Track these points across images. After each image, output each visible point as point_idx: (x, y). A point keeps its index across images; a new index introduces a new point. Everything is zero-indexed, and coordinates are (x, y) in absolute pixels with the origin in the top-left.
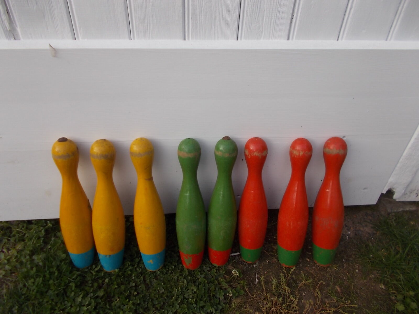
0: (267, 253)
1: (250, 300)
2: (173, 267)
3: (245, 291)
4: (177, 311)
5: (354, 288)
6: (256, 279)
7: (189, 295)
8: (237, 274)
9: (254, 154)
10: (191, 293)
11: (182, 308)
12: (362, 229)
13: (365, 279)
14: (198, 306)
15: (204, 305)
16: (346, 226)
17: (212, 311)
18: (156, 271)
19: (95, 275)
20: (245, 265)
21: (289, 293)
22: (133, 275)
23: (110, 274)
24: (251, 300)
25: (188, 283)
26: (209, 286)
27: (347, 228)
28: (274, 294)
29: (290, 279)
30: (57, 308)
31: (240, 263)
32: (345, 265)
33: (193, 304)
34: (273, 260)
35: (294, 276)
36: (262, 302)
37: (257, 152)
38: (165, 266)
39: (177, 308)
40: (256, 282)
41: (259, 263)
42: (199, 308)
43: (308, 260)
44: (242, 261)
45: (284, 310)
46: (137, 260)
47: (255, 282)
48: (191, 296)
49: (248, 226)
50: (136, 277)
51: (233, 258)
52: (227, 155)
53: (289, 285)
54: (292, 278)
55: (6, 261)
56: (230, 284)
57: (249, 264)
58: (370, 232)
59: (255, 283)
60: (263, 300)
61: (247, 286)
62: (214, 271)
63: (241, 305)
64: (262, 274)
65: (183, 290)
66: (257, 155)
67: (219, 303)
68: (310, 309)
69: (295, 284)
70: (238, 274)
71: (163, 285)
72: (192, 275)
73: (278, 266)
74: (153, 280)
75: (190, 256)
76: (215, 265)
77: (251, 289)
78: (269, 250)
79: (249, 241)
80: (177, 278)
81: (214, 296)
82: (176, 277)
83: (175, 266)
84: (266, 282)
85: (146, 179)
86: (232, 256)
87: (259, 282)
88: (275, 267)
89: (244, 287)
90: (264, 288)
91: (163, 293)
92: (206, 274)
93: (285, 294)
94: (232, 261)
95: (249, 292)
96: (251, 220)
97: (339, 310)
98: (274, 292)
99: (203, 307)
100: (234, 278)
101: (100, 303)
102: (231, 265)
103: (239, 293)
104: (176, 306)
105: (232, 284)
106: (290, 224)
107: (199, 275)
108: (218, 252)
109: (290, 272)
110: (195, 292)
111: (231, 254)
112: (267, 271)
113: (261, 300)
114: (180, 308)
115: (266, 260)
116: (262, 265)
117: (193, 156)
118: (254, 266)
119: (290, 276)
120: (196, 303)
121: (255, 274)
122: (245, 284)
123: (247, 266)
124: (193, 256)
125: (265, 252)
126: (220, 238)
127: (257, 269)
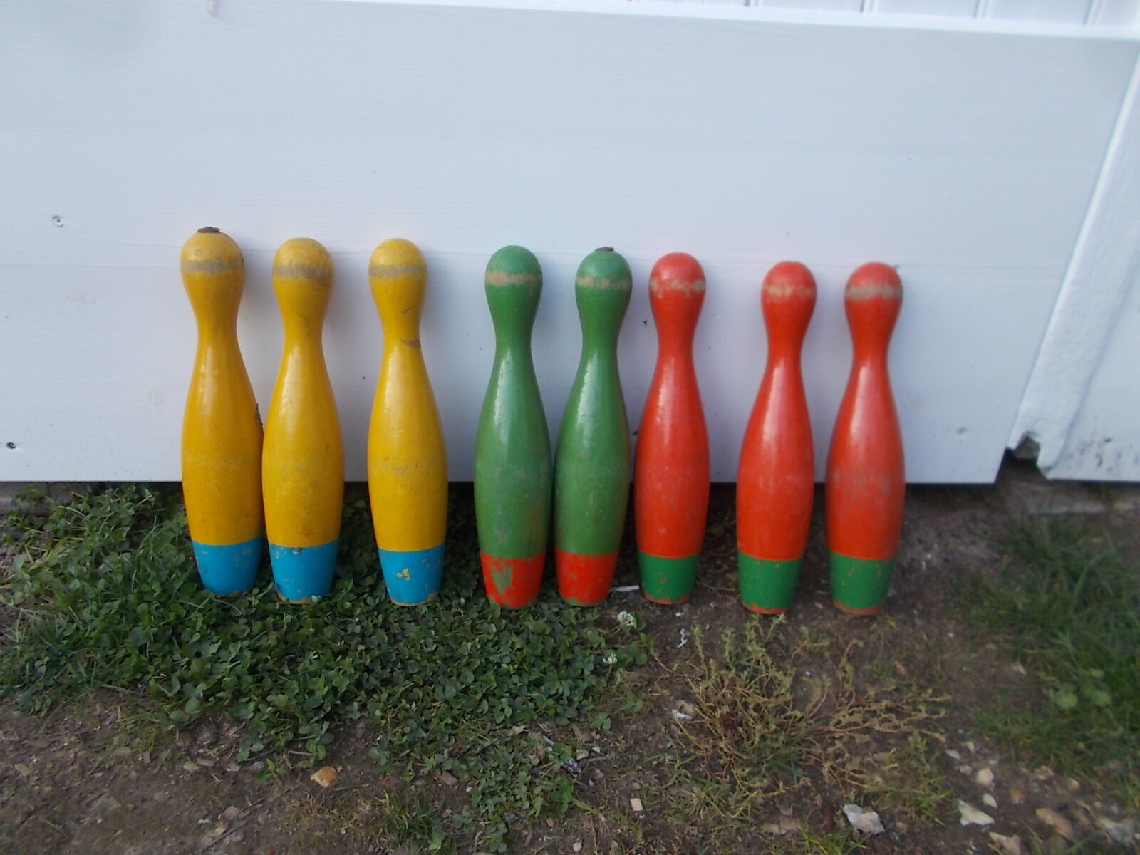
0: (711, 590)
1: (663, 676)
2: (463, 600)
3: (651, 658)
4: (467, 687)
5: (943, 668)
6: (682, 640)
7: (501, 658)
8: (630, 622)
9: (671, 286)
10: (507, 653)
11: (483, 681)
12: (962, 549)
13: (975, 651)
14: (526, 681)
15: (541, 677)
16: (920, 542)
17: (560, 691)
18: (416, 607)
19: (258, 607)
20: (653, 613)
21: (767, 666)
22: (358, 611)
23: (297, 608)
24: (667, 678)
25: (500, 630)
26: (555, 642)
27: (922, 546)
28: (728, 668)
29: (771, 639)
30: (151, 669)
31: (641, 607)
32: (918, 622)
33: (510, 676)
34: (727, 603)
35: (782, 637)
36: (697, 684)
37: (677, 281)
38: (441, 598)
39: (470, 681)
40: (681, 645)
41: (689, 609)
42: (529, 685)
43: (820, 606)
44: (645, 601)
45: (755, 695)
46: (369, 581)
48: (508, 660)
49: (659, 486)
50: (363, 616)
51: (622, 597)
52: (605, 284)
53: (768, 651)
54: (776, 639)
55: (27, 576)
56: (611, 646)
57: (664, 610)
58: (984, 556)
59: (679, 646)
60: (699, 679)
61: (657, 650)
62: (569, 613)
63: (639, 684)
64: (696, 630)
65: (487, 648)
66: (679, 287)
67: (581, 679)
68: (823, 700)
69: (784, 652)
70: (632, 624)
71: (435, 635)
72: (511, 619)
73: (741, 616)
74: (407, 625)
75: (508, 563)
76: (573, 601)
77: (666, 658)
78: (718, 582)
79: (663, 531)
80: (473, 622)
81: (568, 663)
82: (468, 623)
83: (467, 599)
84: (709, 646)
85: (403, 341)
86: (618, 592)
87: (691, 645)
88: (730, 617)
89: (647, 651)
90: (701, 654)
91: (433, 652)
92: (549, 621)
93: (757, 670)
94: (618, 601)
95: (663, 662)
96: (667, 469)
97: (903, 709)
98: (728, 664)
99: (537, 684)
100: (622, 633)
101: (267, 661)
103: (634, 659)
104: (466, 677)
105: (616, 646)
106: (766, 484)
107: (530, 621)
108: (582, 559)
109: (772, 627)
110: (519, 650)
111: (618, 586)
112: (710, 625)
113: (693, 679)
114: (476, 680)
115: (709, 603)
116: (699, 613)
117: (522, 283)
118: (678, 614)
119: (770, 634)
120: (520, 672)
121: (680, 631)
122: (652, 643)
123: (658, 613)
124: (514, 562)
125: (707, 588)
126: (587, 514)
127: (684, 620)
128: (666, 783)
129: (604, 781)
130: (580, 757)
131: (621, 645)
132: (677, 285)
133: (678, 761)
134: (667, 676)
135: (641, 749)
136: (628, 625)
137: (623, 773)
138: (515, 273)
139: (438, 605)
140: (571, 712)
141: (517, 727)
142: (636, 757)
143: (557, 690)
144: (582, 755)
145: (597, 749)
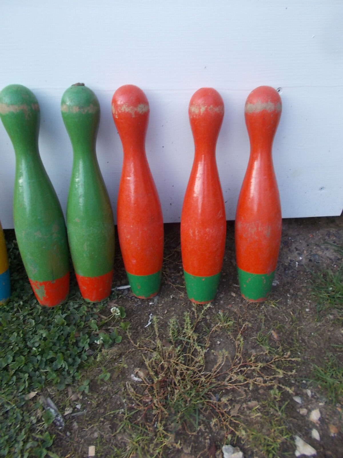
0: (173, 286)
1: (130, 350)
2: (21, 303)
3: (126, 337)
4: (7, 365)
5: (300, 334)
6: (149, 322)
7: (33, 343)
8: (118, 313)
9: (123, 109)
10: (38, 339)
11: (17, 361)
12: (320, 253)
13: (319, 321)
14: (44, 359)
15: (53, 357)
16: (297, 249)
17: (64, 366)
20: (137, 303)
21: (194, 340)
24: (133, 351)
25: (36, 324)
27: (297, 252)
28: (171, 342)
29: (201, 320)
31: (130, 299)
32: (289, 302)
33: (36, 357)
34: (180, 295)
35: (208, 317)
36: (150, 354)
37: (126, 106)
39: (10, 361)
41: (158, 300)
42: (46, 362)
43: (234, 295)
44: (133, 297)
45: (181, 365)
47: (146, 325)
48: (37, 345)
49: (129, 237)
51: (120, 293)
52: (75, 110)
53: (197, 329)
54: (204, 319)
56: (106, 328)
57: (143, 301)
58: (332, 257)
59: (145, 327)
60: (152, 351)
61: (131, 331)
62: (83, 308)
63: (114, 357)
64: (159, 314)
65: (27, 336)
66: (127, 110)
67: (80, 355)
68: (223, 364)
69: (207, 329)
72: (49, 315)
73: (187, 303)
76: (88, 300)
78: (178, 282)
79: (134, 261)
80: (23, 318)
81: (74, 344)
82: (21, 318)
83: (25, 302)
86: (119, 290)
87: (152, 326)
88: (180, 304)
89: (124, 332)
90: (156, 333)
92: (72, 313)
93: (189, 342)
95: (133, 339)
96: (132, 226)
97: (271, 366)
98: (171, 340)
99: (52, 360)
100: (114, 319)
102: (115, 302)
103: (114, 339)
104: (8, 359)
105: (109, 328)
106: (194, 233)
107: (59, 315)
108: (86, 279)
109: (203, 312)
110: (45, 339)
111: (119, 286)
112: (168, 310)
113: (149, 350)
114: (13, 361)
115: (170, 295)
116: (163, 302)
117: (18, 111)
118: (150, 304)
119: (201, 316)
120: (42, 353)
121: (149, 315)
122: (128, 327)
123: (139, 303)
124: (45, 283)
125: (171, 285)
126: (85, 255)
127: (153, 307)
128: (116, 431)
129: (77, 432)
130: (66, 413)
131: (112, 327)
132: (126, 109)
133: (126, 414)
134: (133, 349)
135: (107, 404)
136: (117, 315)
137: (90, 424)
138: (12, 105)
139: (5, 307)
140: (69, 380)
141: (33, 392)
142: (102, 411)
143: (62, 365)
144: (68, 411)
145: (79, 406)
